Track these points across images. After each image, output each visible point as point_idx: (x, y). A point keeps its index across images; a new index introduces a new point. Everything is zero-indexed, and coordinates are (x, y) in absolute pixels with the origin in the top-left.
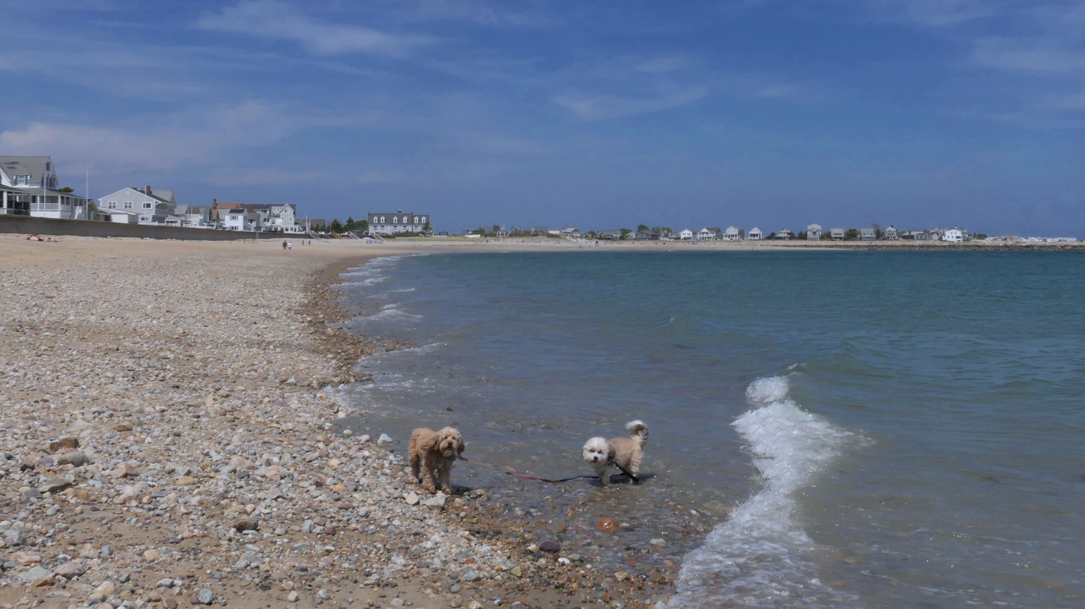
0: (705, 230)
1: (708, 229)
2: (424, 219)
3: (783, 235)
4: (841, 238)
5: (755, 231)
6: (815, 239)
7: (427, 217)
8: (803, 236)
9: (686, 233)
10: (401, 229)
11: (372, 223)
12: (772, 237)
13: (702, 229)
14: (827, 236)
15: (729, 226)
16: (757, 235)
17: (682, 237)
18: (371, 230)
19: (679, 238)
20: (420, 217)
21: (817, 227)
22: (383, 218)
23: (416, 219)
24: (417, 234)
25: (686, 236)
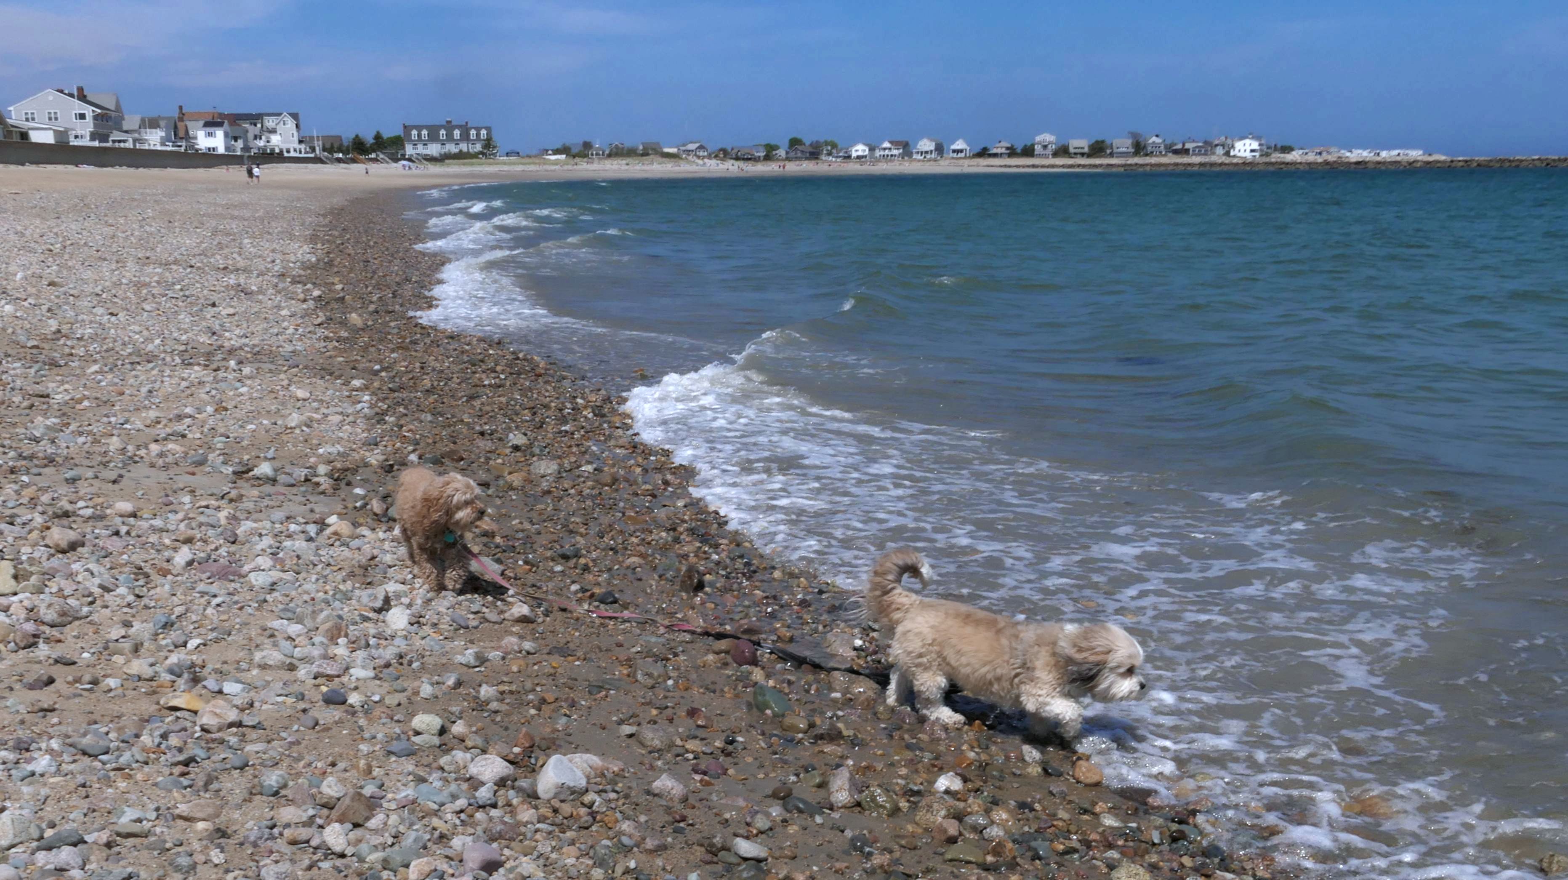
0: (886, 145)
1: (891, 142)
2: (484, 132)
3: (999, 151)
4: (1083, 154)
5: (959, 145)
6: (1046, 156)
7: (488, 129)
8: (1028, 152)
9: (860, 149)
10: (452, 148)
11: (410, 140)
12: (983, 153)
13: (882, 143)
14: (1063, 151)
15: (921, 138)
16: (961, 151)
17: (854, 154)
18: (409, 150)
19: (849, 157)
20: (478, 130)
21: (1048, 137)
22: (425, 132)
23: (473, 132)
24: (475, 156)
25: (860, 153)
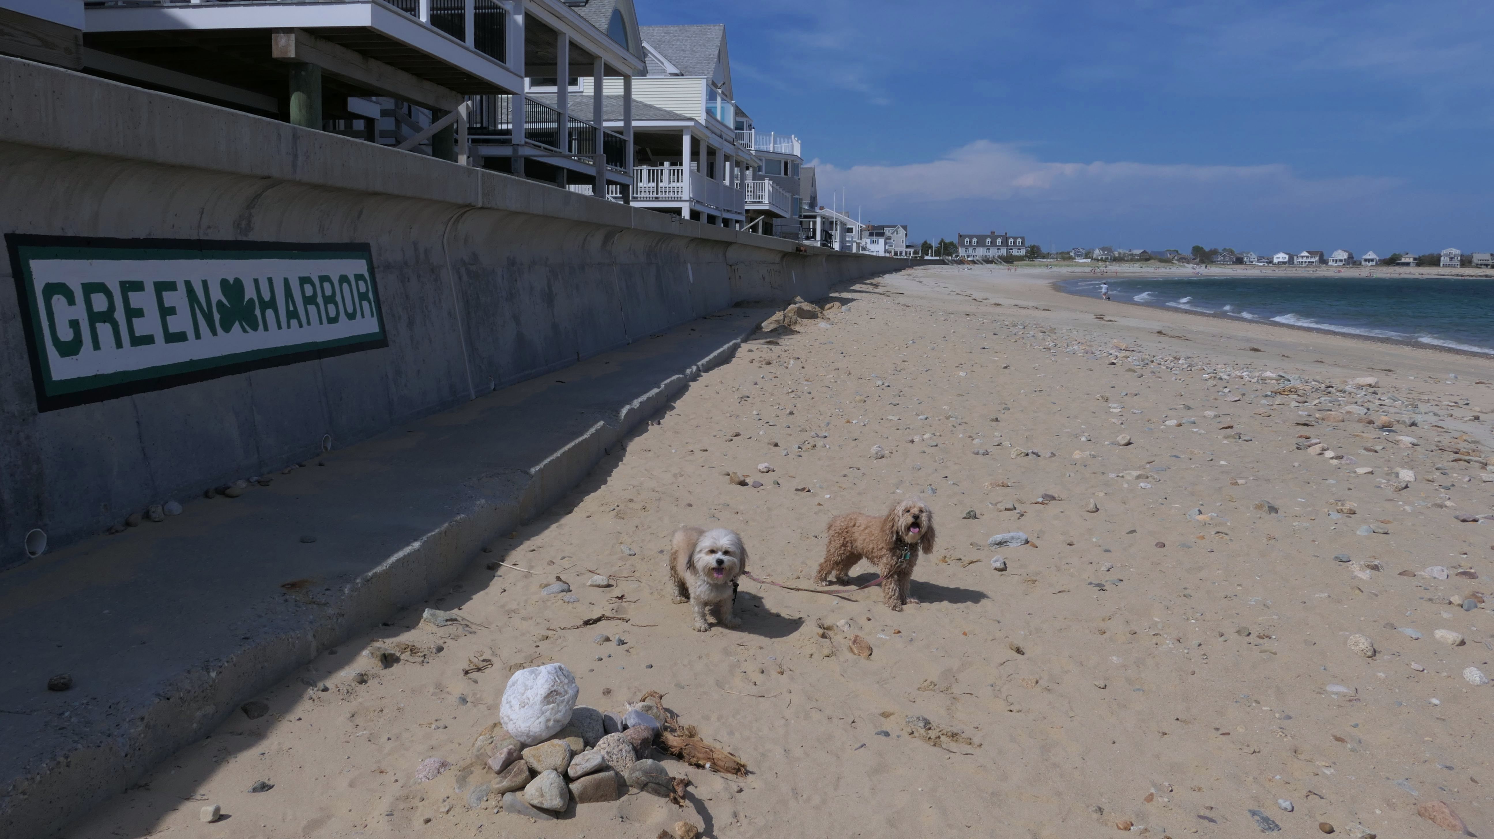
0: (1305, 254)
1: (1308, 252)
2: (1019, 240)
3: (1407, 260)
4: (1487, 265)
5: (1371, 255)
6: (1454, 266)
7: (1023, 238)
8: (1434, 261)
9: (1281, 257)
10: (993, 253)
11: (963, 245)
12: (1393, 261)
13: (1301, 252)
14: (1466, 262)
15: (1336, 250)
16: (1372, 260)
17: (1275, 260)
18: (962, 252)
19: (1271, 262)
20: (1015, 238)
21: (1455, 251)
22: (975, 240)
23: (1011, 240)
25: (1281, 260)
